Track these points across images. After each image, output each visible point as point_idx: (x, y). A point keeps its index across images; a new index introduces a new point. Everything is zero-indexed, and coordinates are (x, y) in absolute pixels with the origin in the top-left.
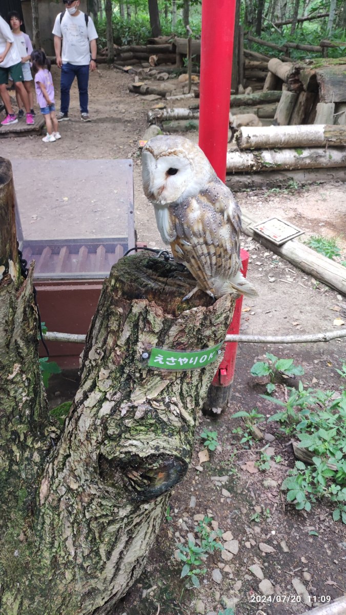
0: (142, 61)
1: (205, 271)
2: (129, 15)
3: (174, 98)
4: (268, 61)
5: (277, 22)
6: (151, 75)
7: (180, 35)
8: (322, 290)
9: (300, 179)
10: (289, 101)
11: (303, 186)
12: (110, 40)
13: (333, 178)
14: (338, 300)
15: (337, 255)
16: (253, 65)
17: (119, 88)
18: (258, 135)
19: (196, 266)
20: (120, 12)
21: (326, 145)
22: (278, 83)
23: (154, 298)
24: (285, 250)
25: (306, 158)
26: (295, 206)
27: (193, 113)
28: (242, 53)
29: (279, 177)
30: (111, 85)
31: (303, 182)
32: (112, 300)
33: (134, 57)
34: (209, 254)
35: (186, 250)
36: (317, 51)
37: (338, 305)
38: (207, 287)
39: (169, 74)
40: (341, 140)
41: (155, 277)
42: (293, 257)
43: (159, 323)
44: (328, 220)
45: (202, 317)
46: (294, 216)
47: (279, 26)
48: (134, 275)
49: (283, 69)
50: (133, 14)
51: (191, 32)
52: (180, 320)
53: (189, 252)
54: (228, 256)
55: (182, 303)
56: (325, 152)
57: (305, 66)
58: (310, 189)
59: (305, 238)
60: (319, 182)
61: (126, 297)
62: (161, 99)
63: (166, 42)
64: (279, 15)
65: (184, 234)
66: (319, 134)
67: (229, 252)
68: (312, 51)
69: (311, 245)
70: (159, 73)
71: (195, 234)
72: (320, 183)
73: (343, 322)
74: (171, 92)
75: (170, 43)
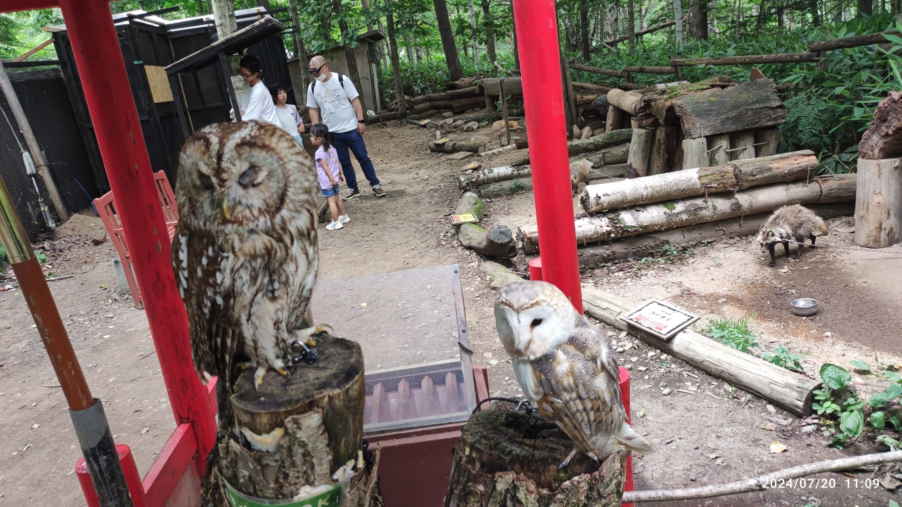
0: (442, 111)
1: (582, 430)
2: (419, 58)
3: (489, 152)
4: (606, 92)
5: (609, 40)
6: (455, 127)
7: (486, 74)
8: (743, 399)
9: (678, 241)
10: (644, 140)
11: (685, 249)
12: (399, 92)
13: (724, 234)
14: (770, 413)
15: (753, 345)
16: (588, 100)
17: (417, 149)
18: (609, 193)
19: (571, 425)
20: (408, 56)
21: (705, 192)
22: (623, 118)
23: (522, 468)
24: (678, 345)
25: (681, 213)
26: (679, 280)
27: (518, 170)
28: (571, 88)
29: (649, 242)
30: (407, 145)
31: (683, 245)
32: (468, 475)
33: (432, 107)
34: (585, 409)
35: (557, 408)
36: (668, 73)
37: (771, 421)
38: (588, 448)
39: (479, 122)
40: (725, 184)
41: (520, 440)
42: (690, 354)
43: (533, 501)
44: (730, 293)
45: (586, 487)
46: (679, 293)
47: (613, 44)
48: (493, 438)
49: (630, 100)
50: (424, 56)
51: (500, 68)
52: (559, 496)
53: (560, 410)
54: (609, 409)
55: (558, 471)
56: (706, 202)
57: (656, 96)
58: (696, 252)
59: (703, 324)
60: (706, 242)
61: (486, 470)
62: (472, 156)
63: (470, 84)
64: (610, 32)
65: (552, 390)
66: (693, 181)
67: (609, 404)
68: (661, 73)
69: (712, 334)
70: (466, 123)
71: (565, 389)
72: (708, 243)
73: (784, 447)
74: (484, 145)
75: (475, 85)
